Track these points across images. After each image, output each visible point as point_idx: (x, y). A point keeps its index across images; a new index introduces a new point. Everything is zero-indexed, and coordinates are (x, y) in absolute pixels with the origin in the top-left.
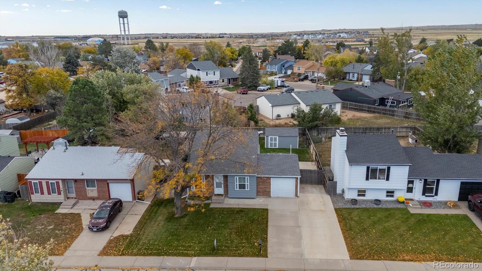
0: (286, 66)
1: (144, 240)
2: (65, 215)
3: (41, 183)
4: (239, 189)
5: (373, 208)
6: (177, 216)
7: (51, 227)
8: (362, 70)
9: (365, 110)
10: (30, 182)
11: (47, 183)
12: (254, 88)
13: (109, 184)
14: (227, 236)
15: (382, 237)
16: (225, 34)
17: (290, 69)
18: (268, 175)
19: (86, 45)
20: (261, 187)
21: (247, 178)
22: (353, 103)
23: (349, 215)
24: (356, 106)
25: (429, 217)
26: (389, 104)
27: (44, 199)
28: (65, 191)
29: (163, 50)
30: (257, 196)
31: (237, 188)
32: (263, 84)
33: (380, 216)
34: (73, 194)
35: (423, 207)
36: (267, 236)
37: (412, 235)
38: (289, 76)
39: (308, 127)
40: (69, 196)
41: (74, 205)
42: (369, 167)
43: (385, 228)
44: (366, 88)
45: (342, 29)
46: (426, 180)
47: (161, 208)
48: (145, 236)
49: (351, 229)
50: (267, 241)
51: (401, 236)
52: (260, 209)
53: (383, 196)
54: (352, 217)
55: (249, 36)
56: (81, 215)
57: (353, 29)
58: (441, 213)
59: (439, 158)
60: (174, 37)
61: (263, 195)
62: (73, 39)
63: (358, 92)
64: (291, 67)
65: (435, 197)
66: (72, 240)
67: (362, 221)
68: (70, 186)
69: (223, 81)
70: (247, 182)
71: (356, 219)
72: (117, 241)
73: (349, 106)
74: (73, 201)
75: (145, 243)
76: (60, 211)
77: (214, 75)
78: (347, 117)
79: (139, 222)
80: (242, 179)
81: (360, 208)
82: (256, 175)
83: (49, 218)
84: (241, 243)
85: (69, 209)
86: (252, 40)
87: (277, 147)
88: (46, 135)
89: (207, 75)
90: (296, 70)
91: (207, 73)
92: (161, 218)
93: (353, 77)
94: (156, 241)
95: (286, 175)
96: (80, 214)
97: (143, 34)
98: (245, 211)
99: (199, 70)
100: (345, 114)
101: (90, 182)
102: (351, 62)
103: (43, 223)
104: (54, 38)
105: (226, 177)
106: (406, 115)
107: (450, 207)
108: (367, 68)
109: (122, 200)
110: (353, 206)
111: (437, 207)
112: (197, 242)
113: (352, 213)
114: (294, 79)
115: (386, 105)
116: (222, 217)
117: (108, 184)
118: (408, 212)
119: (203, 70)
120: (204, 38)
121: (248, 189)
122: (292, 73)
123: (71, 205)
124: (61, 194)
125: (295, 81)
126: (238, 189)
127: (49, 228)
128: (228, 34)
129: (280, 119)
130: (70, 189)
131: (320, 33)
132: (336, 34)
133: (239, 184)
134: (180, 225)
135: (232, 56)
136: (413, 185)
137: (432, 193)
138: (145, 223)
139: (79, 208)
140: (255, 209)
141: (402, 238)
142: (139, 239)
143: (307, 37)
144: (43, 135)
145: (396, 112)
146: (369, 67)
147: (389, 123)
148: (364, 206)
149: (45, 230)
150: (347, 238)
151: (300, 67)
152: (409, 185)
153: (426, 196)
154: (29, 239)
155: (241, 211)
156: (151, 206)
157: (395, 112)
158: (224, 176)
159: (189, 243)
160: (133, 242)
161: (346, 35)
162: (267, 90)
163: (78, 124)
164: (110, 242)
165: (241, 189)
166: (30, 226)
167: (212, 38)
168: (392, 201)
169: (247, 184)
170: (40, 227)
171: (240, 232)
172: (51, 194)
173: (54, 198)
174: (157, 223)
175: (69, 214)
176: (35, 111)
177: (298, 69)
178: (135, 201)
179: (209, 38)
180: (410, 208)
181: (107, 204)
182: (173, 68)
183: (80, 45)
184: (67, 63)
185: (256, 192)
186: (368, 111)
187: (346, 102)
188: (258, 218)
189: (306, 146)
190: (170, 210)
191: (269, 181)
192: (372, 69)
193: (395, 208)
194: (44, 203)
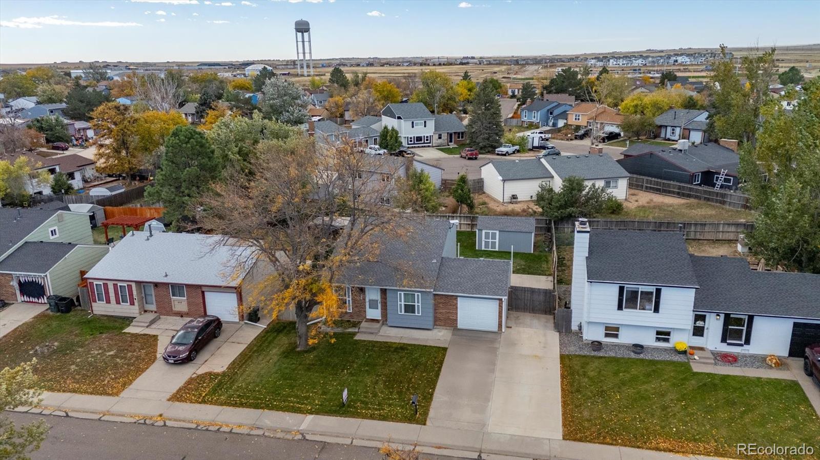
0: (556, 112)
1: (241, 383)
2: (136, 336)
3: (106, 285)
4: (405, 312)
5: (629, 358)
6: (298, 349)
7: (112, 353)
8: (691, 121)
9: (674, 193)
10: (91, 284)
11: (115, 286)
12: (490, 149)
13: (206, 293)
14: (369, 387)
15: (629, 408)
16: (473, 58)
17: (563, 119)
18: (452, 292)
19: (243, 76)
20: (441, 311)
21: (418, 295)
22: (653, 179)
23: (582, 367)
24: (657, 184)
25: (724, 380)
26: (719, 183)
27: (109, 310)
28: (141, 300)
29: (357, 84)
30: (435, 327)
31: (401, 312)
32: (506, 143)
33: (636, 373)
34: (152, 306)
35: (720, 363)
36: (434, 390)
37: (685, 408)
38: (559, 130)
39: (556, 217)
40: (146, 309)
41: (152, 322)
42: (624, 287)
43: (638, 393)
44: (680, 154)
45: (685, 49)
46: (727, 316)
47: (281, 335)
48: (244, 377)
49: (578, 391)
50: (431, 398)
51: (664, 408)
52: (434, 347)
53: (649, 340)
54: (586, 370)
55: (510, 61)
56: (159, 338)
57: (705, 49)
58: (750, 376)
59: (760, 278)
60: (387, 64)
61: (444, 325)
62: (227, 67)
63: (663, 160)
64: (564, 115)
65: (746, 347)
66: (136, 374)
67: (603, 378)
68: (148, 292)
69: (440, 138)
70: (418, 302)
71: (591, 374)
72: (201, 380)
73: (645, 185)
74: (151, 316)
75: (241, 387)
76: (131, 330)
77: (425, 126)
78: (636, 204)
79: (240, 354)
80: (409, 296)
81: (605, 357)
82: (432, 290)
83: (112, 340)
84: (389, 399)
85: (143, 329)
86: (516, 68)
87: (497, 249)
88: (142, 215)
89: (413, 127)
90: (572, 120)
91: (413, 123)
92: (275, 352)
93: (673, 133)
94: (258, 386)
95: (483, 294)
96: (157, 336)
97: (337, 59)
98: (407, 350)
99: (399, 118)
100: (634, 198)
101: (177, 288)
102: (671, 108)
103: (102, 346)
104: (198, 66)
105: (384, 292)
106: (747, 202)
107: (771, 366)
108: (698, 119)
109: (221, 320)
110: (593, 353)
111: (746, 365)
112: (320, 392)
113: (588, 364)
114: (566, 135)
115: (714, 185)
116: (369, 356)
117: (203, 293)
118: (689, 369)
119: (406, 118)
120: (434, 65)
121: (418, 313)
122: (566, 125)
123: (146, 323)
124: (134, 305)
125: (567, 140)
126: (403, 313)
127: (108, 354)
128: (477, 59)
129: (516, 203)
130: (149, 298)
131: (641, 55)
132: (669, 57)
133: (405, 305)
134: (300, 364)
135: (469, 95)
136: (705, 322)
137: (741, 340)
138: (250, 357)
139: (158, 327)
140: (426, 346)
141: (664, 412)
142: (234, 380)
143: (615, 63)
144: (137, 215)
145: (729, 196)
146: (703, 117)
147: (711, 216)
148: (613, 355)
149: (101, 357)
150: (568, 405)
151: (579, 116)
152: (698, 322)
153: (729, 344)
154: (76, 368)
155: (402, 348)
156: (266, 332)
157: (727, 197)
158: (381, 289)
159: (307, 392)
160: (222, 384)
161: (688, 60)
162: (514, 153)
163: (177, 199)
164: (190, 381)
165: (408, 312)
166: (83, 349)
167: (449, 65)
168: (665, 350)
169: (418, 306)
170: (96, 352)
171: (392, 382)
172: (120, 304)
173: (124, 309)
174: (268, 358)
175: (141, 335)
176: (138, 178)
177: (576, 119)
178: (243, 323)
179: (444, 65)
180: (694, 362)
181: (195, 323)
182: (364, 115)
183: (235, 76)
184: (202, 105)
185: (432, 319)
186: (678, 194)
187: (641, 177)
188: (427, 362)
189: (547, 249)
190: (293, 340)
191: (455, 301)
192: (708, 121)
193: (667, 361)
194: (112, 316)
